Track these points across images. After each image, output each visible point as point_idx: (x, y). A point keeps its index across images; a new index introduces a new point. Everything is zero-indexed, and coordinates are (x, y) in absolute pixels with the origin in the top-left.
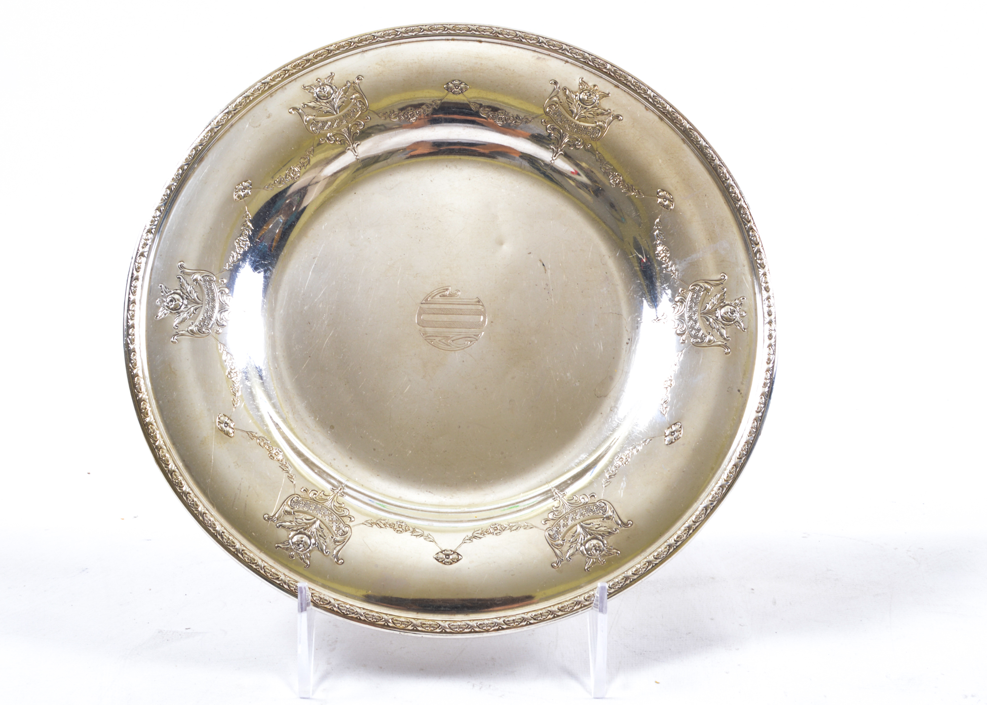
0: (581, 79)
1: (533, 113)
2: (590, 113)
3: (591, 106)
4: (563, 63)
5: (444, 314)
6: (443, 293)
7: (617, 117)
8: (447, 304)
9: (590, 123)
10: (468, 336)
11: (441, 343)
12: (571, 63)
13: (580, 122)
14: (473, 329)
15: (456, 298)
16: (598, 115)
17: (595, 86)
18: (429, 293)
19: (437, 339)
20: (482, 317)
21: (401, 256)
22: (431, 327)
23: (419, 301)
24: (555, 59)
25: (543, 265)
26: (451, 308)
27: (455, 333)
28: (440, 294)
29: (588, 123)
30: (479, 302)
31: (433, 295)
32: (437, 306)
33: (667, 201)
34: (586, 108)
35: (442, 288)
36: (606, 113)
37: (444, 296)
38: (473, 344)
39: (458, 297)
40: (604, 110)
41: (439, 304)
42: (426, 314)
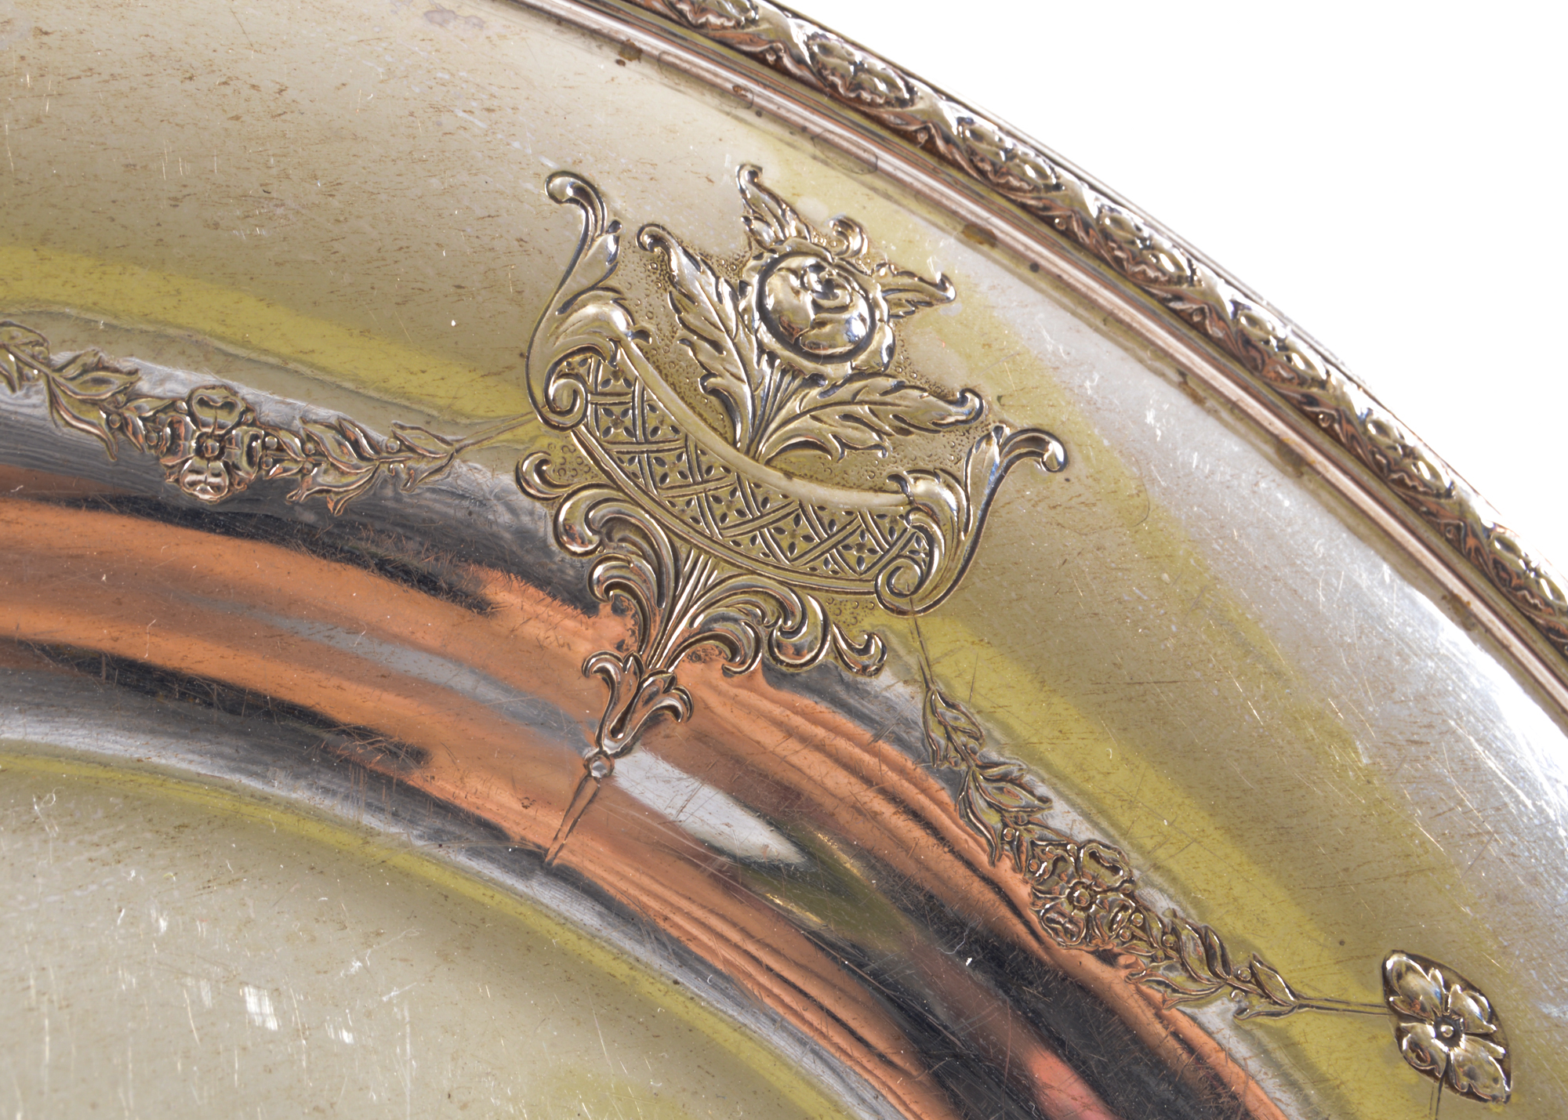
0: (745, 175)
1: (454, 417)
2: (847, 417)
3: (847, 368)
4: (603, 61)
7: (1034, 441)
9: (859, 487)
12: (660, 62)
13: (789, 475)
16: (905, 426)
17: (846, 226)
24: (550, 29)
29: (844, 485)
33: (1463, 1041)
34: (815, 379)
36: (956, 414)
40: (942, 397)
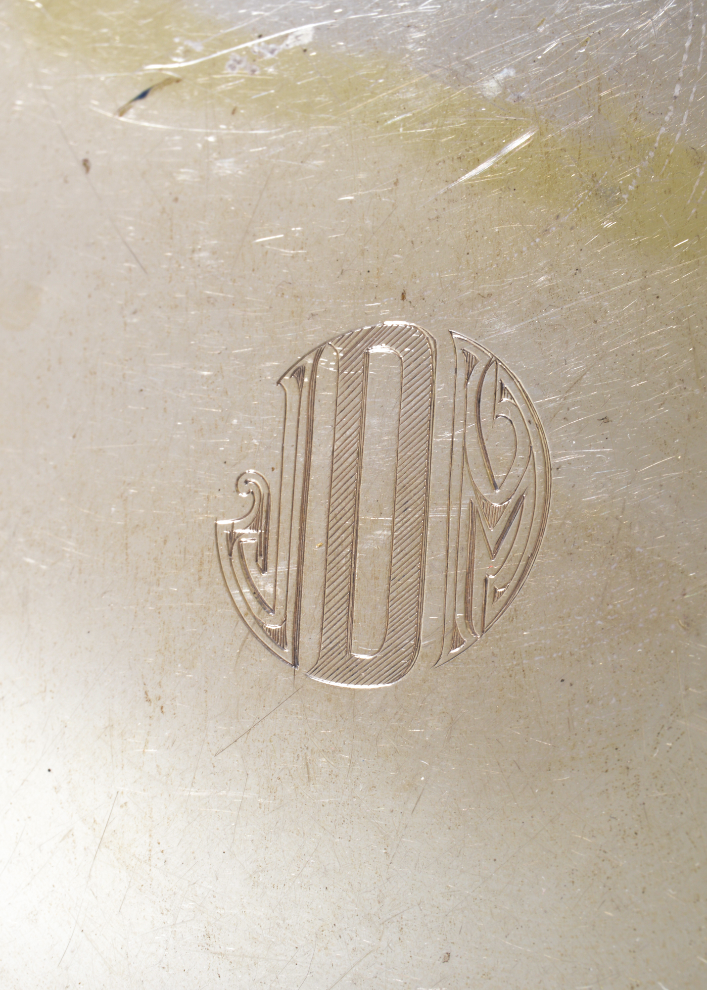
5: (354, 543)
6: (249, 554)
8: (302, 531)
10: (471, 406)
11: (505, 545)
14: (439, 388)
15: (274, 491)
18: (242, 630)
19: (484, 567)
20: (376, 349)
21: (56, 789)
22: (420, 604)
23: (283, 676)
25: (143, 95)
26: (323, 509)
27: (456, 471)
28: (253, 572)
30: (299, 373)
31: (255, 606)
32: (313, 577)
35: (225, 563)
37: (262, 550)
38: (512, 378)
39: (273, 479)
41: (299, 572)
42: (349, 638)
